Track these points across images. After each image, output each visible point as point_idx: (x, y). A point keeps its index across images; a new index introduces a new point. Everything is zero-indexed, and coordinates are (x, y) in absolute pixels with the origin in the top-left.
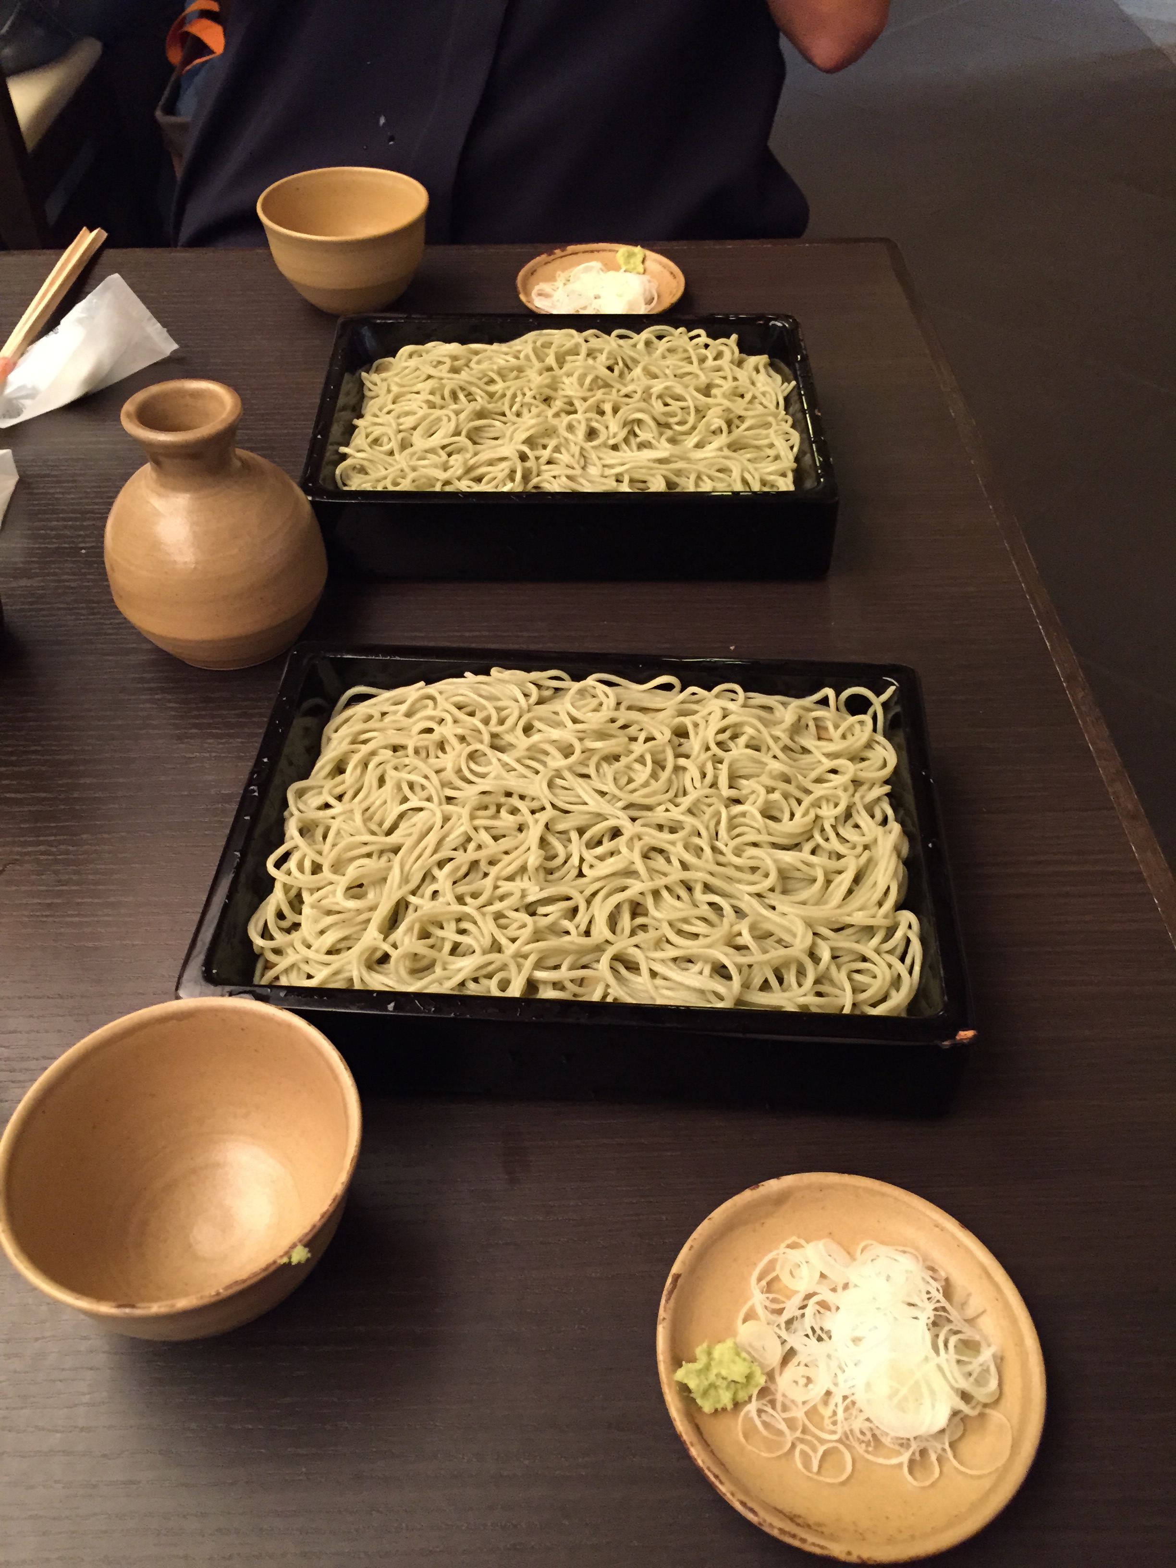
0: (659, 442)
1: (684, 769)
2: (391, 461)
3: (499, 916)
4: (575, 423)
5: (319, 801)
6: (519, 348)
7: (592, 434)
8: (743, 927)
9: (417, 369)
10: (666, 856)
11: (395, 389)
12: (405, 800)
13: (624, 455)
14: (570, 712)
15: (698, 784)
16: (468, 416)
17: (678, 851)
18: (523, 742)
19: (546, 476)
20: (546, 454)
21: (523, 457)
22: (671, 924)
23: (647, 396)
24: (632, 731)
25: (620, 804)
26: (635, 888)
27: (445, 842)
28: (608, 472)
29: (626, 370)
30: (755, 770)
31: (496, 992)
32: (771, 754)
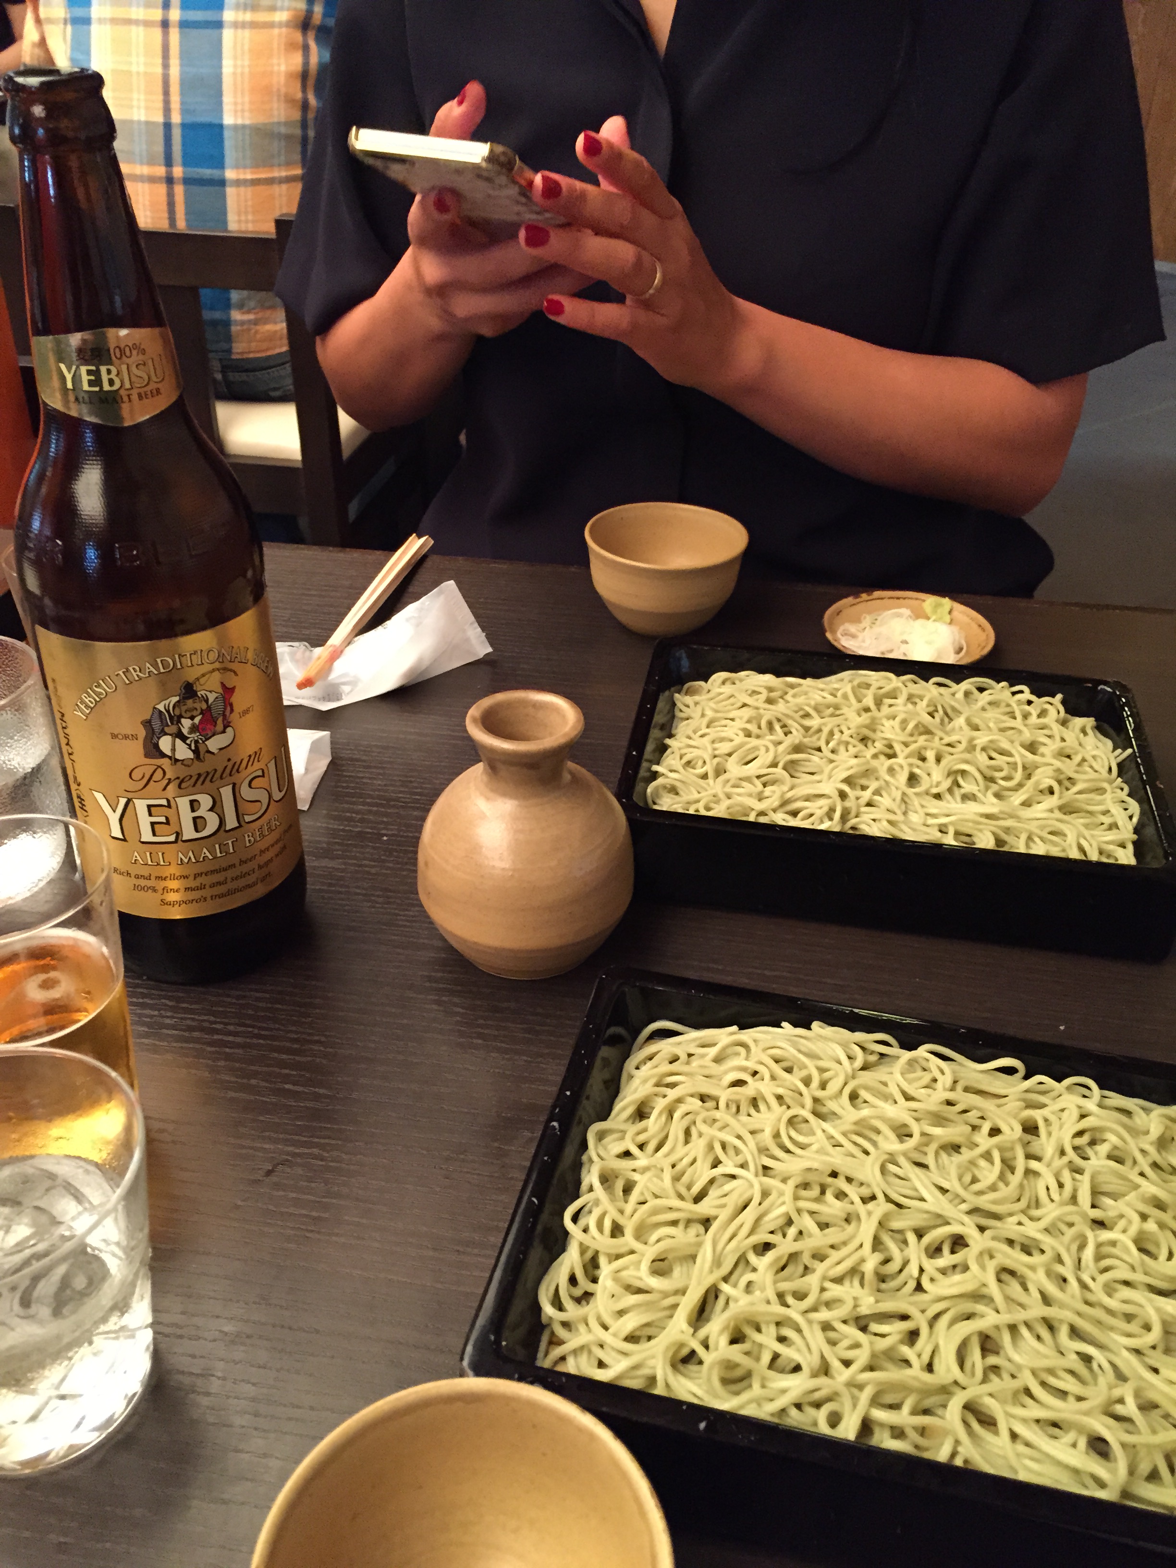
0: (985, 796)
1: (1036, 1174)
2: (705, 785)
3: (826, 1327)
4: (896, 767)
5: (619, 1148)
6: (836, 686)
7: (913, 779)
8: (1127, 1391)
9: (732, 696)
10: (1021, 1280)
11: (710, 714)
12: (716, 1163)
13: (948, 805)
14: (901, 1084)
15: (1055, 1195)
16: (786, 749)
17: (1039, 1279)
18: (850, 1115)
19: (866, 818)
20: (867, 795)
21: (843, 795)
22: (1034, 1373)
23: (971, 748)
24: (972, 1116)
25: (964, 1207)
26: (988, 1320)
27: (763, 1222)
28: (931, 821)
29: (946, 720)
30: (1119, 1187)
31: (824, 1429)
32: (1137, 1170)
